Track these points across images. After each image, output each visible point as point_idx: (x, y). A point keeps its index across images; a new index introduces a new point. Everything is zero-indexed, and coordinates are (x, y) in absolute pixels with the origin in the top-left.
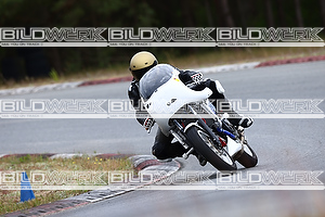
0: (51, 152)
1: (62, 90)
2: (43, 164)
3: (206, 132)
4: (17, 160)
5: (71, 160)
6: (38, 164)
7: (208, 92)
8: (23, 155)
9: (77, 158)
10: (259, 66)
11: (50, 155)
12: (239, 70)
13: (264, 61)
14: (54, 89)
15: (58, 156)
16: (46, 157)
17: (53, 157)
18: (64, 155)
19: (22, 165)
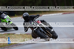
0: (15, 33)
1: (18, 19)
4: (7, 35)
6: (12, 35)
9: (21, 34)
10: (63, 14)
12: (58, 15)
14: (16, 19)
15: (16, 34)
17: (15, 34)
18: (18, 34)
19: (8, 36)
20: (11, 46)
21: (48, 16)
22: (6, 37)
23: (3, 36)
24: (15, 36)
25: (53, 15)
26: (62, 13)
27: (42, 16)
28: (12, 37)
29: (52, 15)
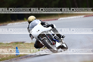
0: (24, 41)
2: (22, 44)
3: (49, 40)
5: (30, 44)
6: (21, 44)
7: (50, 28)
8: (16, 42)
9: (32, 43)
11: (24, 42)
13: (86, 15)
15: (26, 42)
16: (23, 43)
17: (25, 43)
18: (28, 42)
19: (16, 45)
20: (20, 58)
21: (66, 19)
22: (14, 47)
23: (9, 45)
24: (24, 45)
25: (72, 19)
26: (83, 16)
27: (59, 19)
28: (21, 47)
29: (70, 19)
